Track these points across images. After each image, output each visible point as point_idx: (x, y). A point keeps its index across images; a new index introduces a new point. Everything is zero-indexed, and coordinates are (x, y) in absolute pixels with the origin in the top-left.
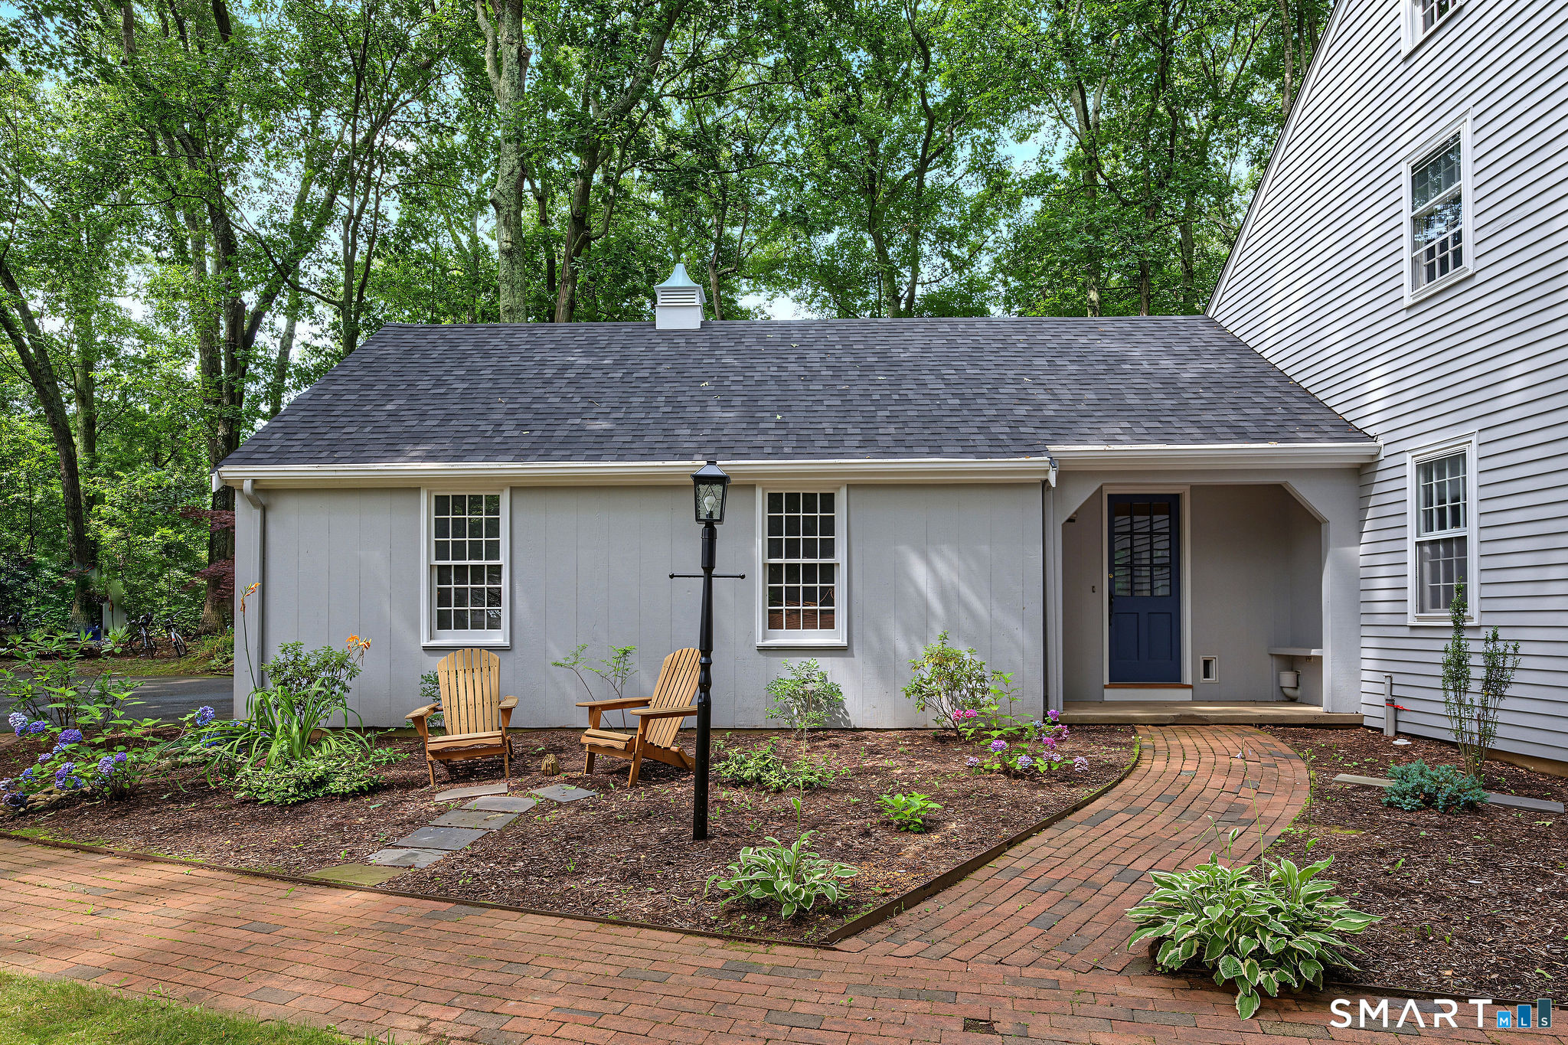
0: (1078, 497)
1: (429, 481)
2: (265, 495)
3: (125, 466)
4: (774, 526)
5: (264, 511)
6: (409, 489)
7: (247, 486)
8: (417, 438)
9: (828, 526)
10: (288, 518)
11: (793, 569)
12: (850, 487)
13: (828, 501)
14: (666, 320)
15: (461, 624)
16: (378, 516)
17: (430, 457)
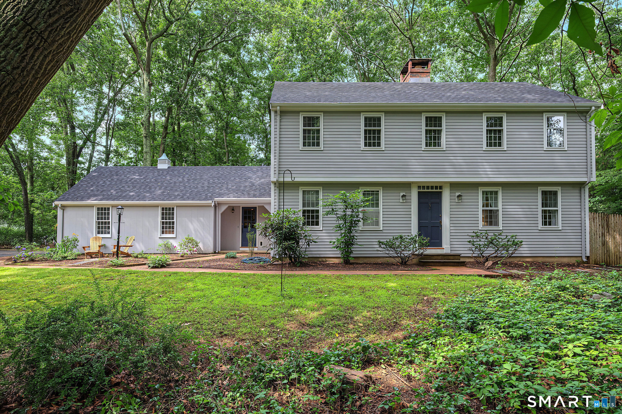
0: (224, 208)
1: (96, 205)
2: (63, 207)
3: (42, 191)
4: (163, 214)
5: (63, 210)
6: (92, 206)
7: (60, 206)
8: (95, 196)
9: (173, 214)
10: (69, 213)
11: (166, 222)
12: (177, 206)
13: (173, 209)
14: (160, 166)
15: (102, 233)
16: (86, 212)
17: (96, 200)
